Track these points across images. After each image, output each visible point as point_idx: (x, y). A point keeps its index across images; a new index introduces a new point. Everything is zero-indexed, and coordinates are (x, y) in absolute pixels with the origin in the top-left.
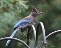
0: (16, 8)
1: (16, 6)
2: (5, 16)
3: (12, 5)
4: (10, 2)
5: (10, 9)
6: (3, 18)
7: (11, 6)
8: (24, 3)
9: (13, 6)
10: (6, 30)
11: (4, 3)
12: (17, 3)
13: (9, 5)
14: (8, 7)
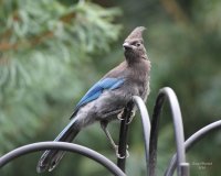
0: (75, 35)
1: (76, 28)
2: (36, 66)
3: (60, 25)
4: (54, 14)
5: (55, 39)
6: (29, 71)
7: (56, 28)
8: (103, 18)
9: (66, 30)
10: (38, 116)
11: (32, 17)
12: (79, 16)
13: (52, 24)
14: (47, 33)
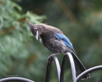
0: (25, 28)
1: (25, 25)
2: (7, 43)
3: (18, 23)
4: (15, 18)
5: (15, 30)
6: (3, 45)
7: (16, 25)
8: (38, 20)
9: (21, 26)
10: (7, 66)
11: (5, 19)
12: (27, 19)
13: (14, 23)
14: (12, 27)
